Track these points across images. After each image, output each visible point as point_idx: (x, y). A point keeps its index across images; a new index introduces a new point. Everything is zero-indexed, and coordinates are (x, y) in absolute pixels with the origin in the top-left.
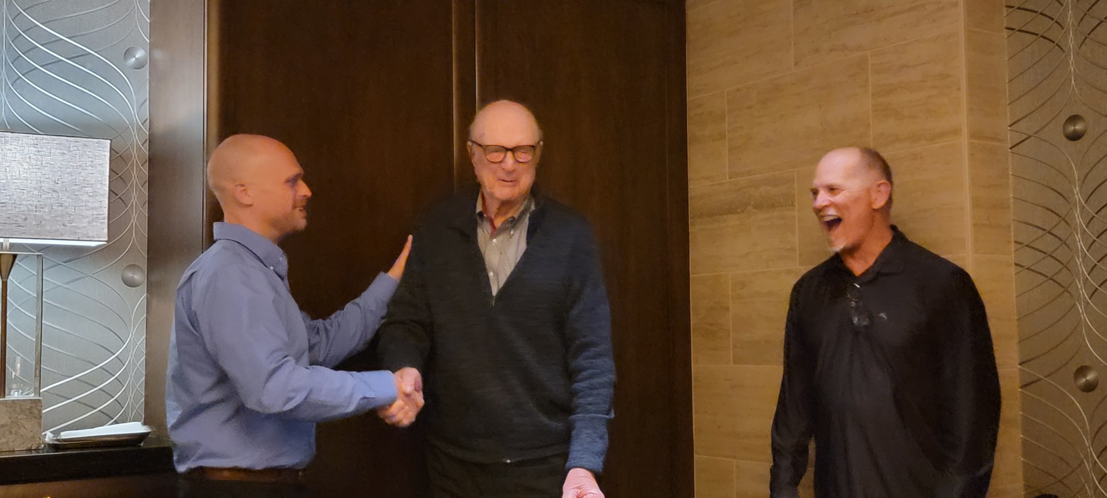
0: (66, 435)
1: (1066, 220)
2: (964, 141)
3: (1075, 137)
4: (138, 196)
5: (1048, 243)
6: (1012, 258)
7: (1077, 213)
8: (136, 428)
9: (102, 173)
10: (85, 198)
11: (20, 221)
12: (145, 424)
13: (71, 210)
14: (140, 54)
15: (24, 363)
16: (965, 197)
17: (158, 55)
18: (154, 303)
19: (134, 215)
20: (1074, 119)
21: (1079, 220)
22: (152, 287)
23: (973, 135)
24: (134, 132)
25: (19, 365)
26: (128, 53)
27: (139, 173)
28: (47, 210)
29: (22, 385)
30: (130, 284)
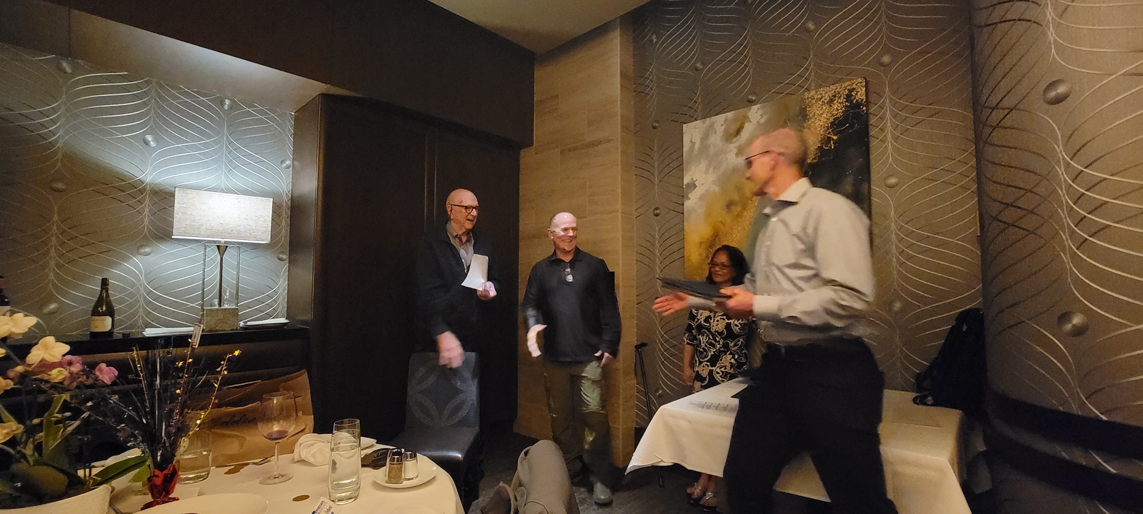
0: (249, 323)
1: (653, 245)
2: (620, 215)
3: (657, 215)
4: (285, 223)
5: (647, 253)
6: (635, 258)
7: (657, 242)
8: (283, 320)
9: (269, 212)
10: (261, 222)
11: (229, 232)
12: (287, 319)
13: (254, 228)
14: (288, 162)
15: (230, 292)
16: (619, 235)
17: (296, 163)
18: (291, 268)
19: (284, 231)
20: (657, 209)
21: (657, 245)
22: (292, 262)
23: (622, 213)
24: (284, 196)
25: (228, 294)
26: (283, 162)
27: (286, 213)
28: (242, 227)
29: (229, 302)
30: (281, 260)
